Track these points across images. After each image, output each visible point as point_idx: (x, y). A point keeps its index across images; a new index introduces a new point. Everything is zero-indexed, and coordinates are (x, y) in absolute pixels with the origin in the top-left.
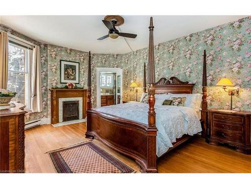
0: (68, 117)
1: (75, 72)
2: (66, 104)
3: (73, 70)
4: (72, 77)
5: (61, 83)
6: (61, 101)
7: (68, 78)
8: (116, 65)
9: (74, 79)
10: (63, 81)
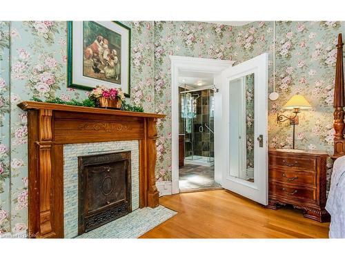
0: (99, 213)
1: (119, 55)
2: (88, 166)
3: (111, 47)
4: (110, 72)
5: (72, 86)
6: (73, 153)
7: (97, 71)
8: (221, 54)
9: (116, 78)
10: (78, 79)
